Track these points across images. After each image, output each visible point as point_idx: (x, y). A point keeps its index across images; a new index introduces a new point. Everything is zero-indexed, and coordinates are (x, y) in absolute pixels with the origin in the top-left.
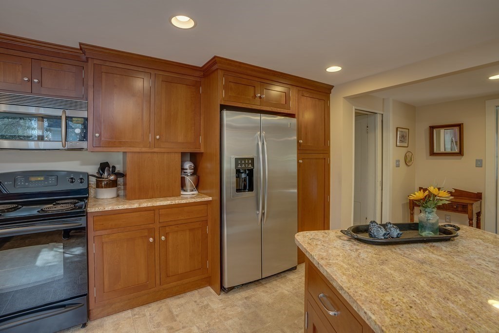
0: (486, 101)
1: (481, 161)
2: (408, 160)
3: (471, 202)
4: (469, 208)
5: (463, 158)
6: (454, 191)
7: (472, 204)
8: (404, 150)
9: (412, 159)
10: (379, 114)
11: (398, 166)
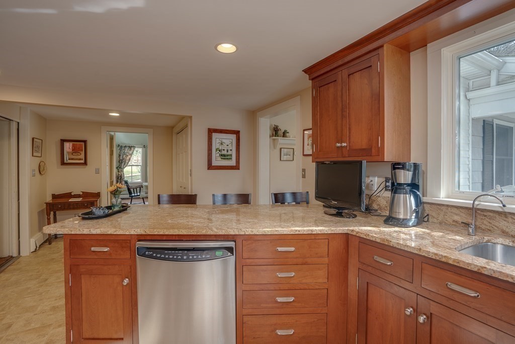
0: (102, 127)
1: (99, 169)
2: (41, 170)
3: (96, 199)
4: (95, 204)
5: (87, 167)
6: (81, 193)
7: (97, 201)
8: (38, 160)
9: (45, 169)
10: (16, 121)
11: (34, 176)
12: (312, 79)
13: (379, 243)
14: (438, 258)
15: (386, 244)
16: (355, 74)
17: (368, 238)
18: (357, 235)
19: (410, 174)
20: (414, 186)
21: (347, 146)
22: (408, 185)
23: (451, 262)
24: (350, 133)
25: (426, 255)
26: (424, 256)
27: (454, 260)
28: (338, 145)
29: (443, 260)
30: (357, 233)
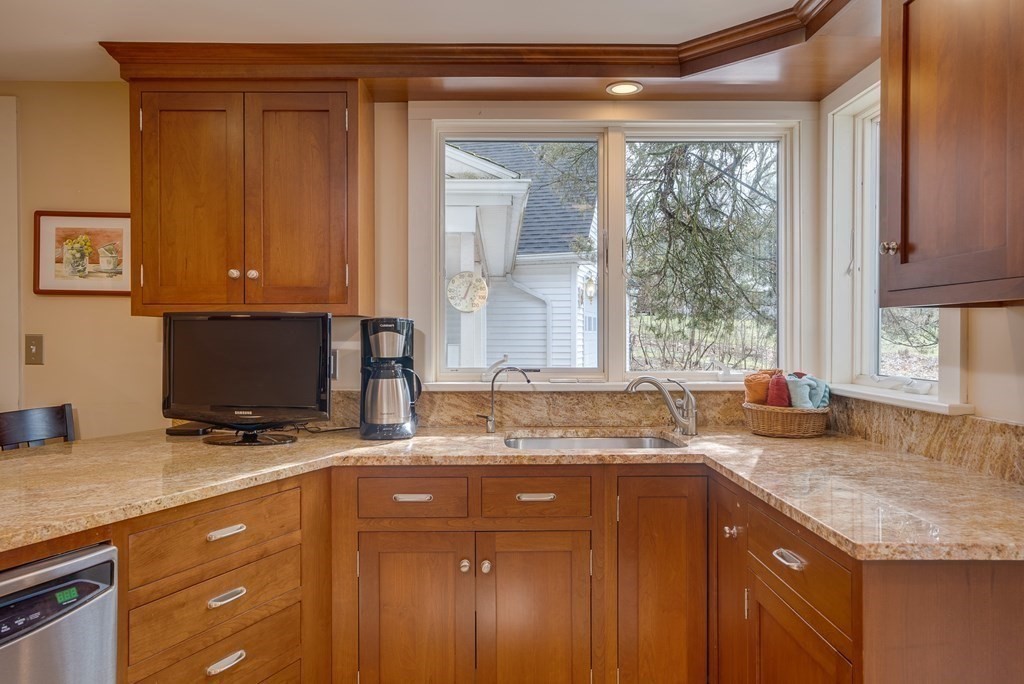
12: (132, 80)
13: (410, 466)
14: (508, 463)
15: (423, 464)
16: (283, 114)
17: (383, 463)
18: (359, 464)
19: (401, 339)
20: (407, 361)
21: (260, 277)
22: (398, 360)
23: (525, 462)
24: (267, 246)
25: (492, 463)
26: (489, 465)
27: (530, 458)
28: (235, 273)
29: (516, 462)
30: (358, 460)
